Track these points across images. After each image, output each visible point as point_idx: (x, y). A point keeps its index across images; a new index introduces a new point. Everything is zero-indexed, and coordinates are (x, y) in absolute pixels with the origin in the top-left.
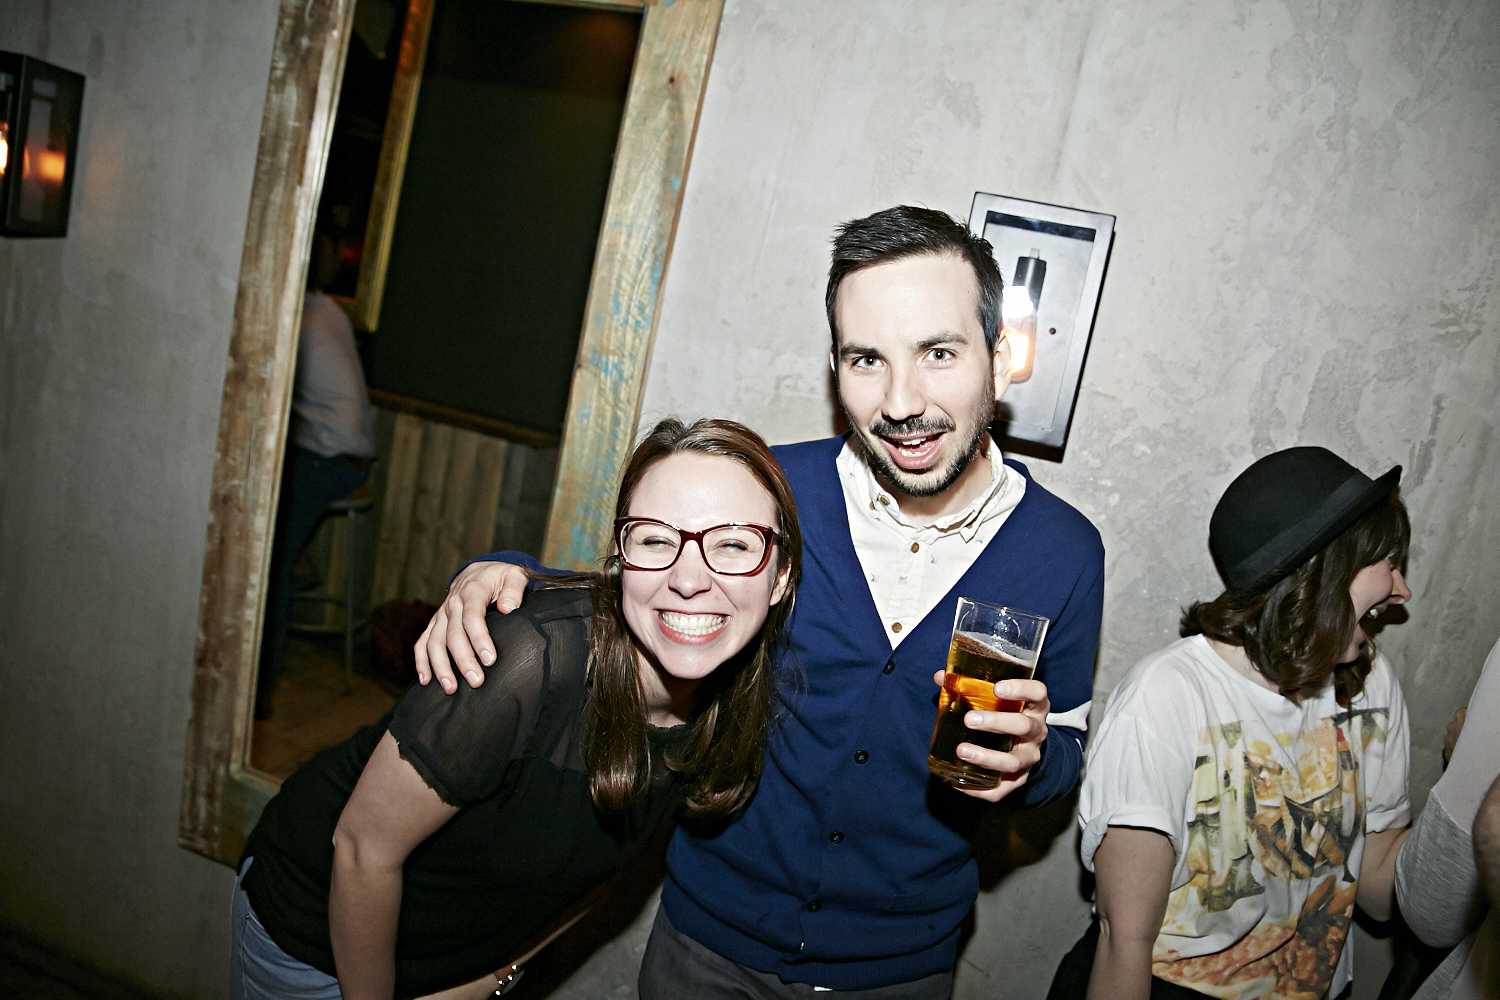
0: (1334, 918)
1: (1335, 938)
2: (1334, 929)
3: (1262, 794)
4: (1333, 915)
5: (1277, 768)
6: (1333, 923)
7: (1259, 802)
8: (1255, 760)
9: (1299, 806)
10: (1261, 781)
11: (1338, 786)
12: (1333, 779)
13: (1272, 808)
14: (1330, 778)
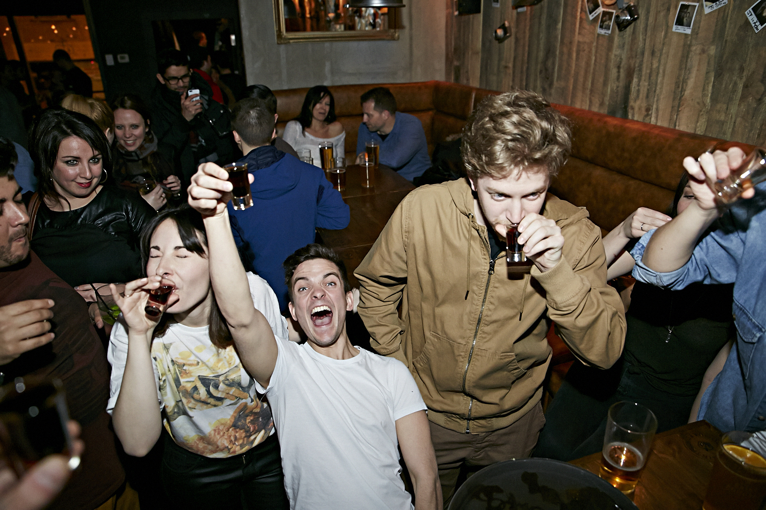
3: (184, 376)
7: (182, 380)
8: (181, 361)
9: (211, 378)
10: (183, 371)
11: (236, 367)
12: (232, 364)
13: (190, 382)
14: (230, 364)
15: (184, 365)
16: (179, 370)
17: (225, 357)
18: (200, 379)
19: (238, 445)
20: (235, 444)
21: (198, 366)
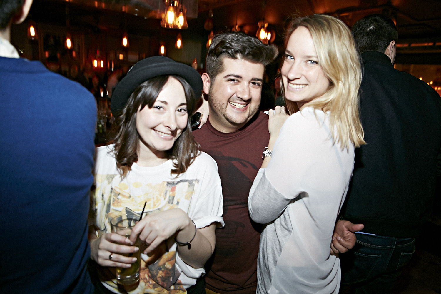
0: (161, 267)
1: (161, 276)
2: (160, 272)
3: (115, 204)
4: (161, 266)
5: (128, 195)
6: (160, 269)
7: (112, 207)
8: (118, 191)
9: (135, 214)
10: (117, 199)
11: (158, 209)
12: (156, 206)
13: (118, 211)
14: (155, 205)
15: (119, 194)
16: (113, 198)
17: (153, 198)
18: (127, 211)
19: (151, 284)
20: (149, 282)
21: (129, 200)
